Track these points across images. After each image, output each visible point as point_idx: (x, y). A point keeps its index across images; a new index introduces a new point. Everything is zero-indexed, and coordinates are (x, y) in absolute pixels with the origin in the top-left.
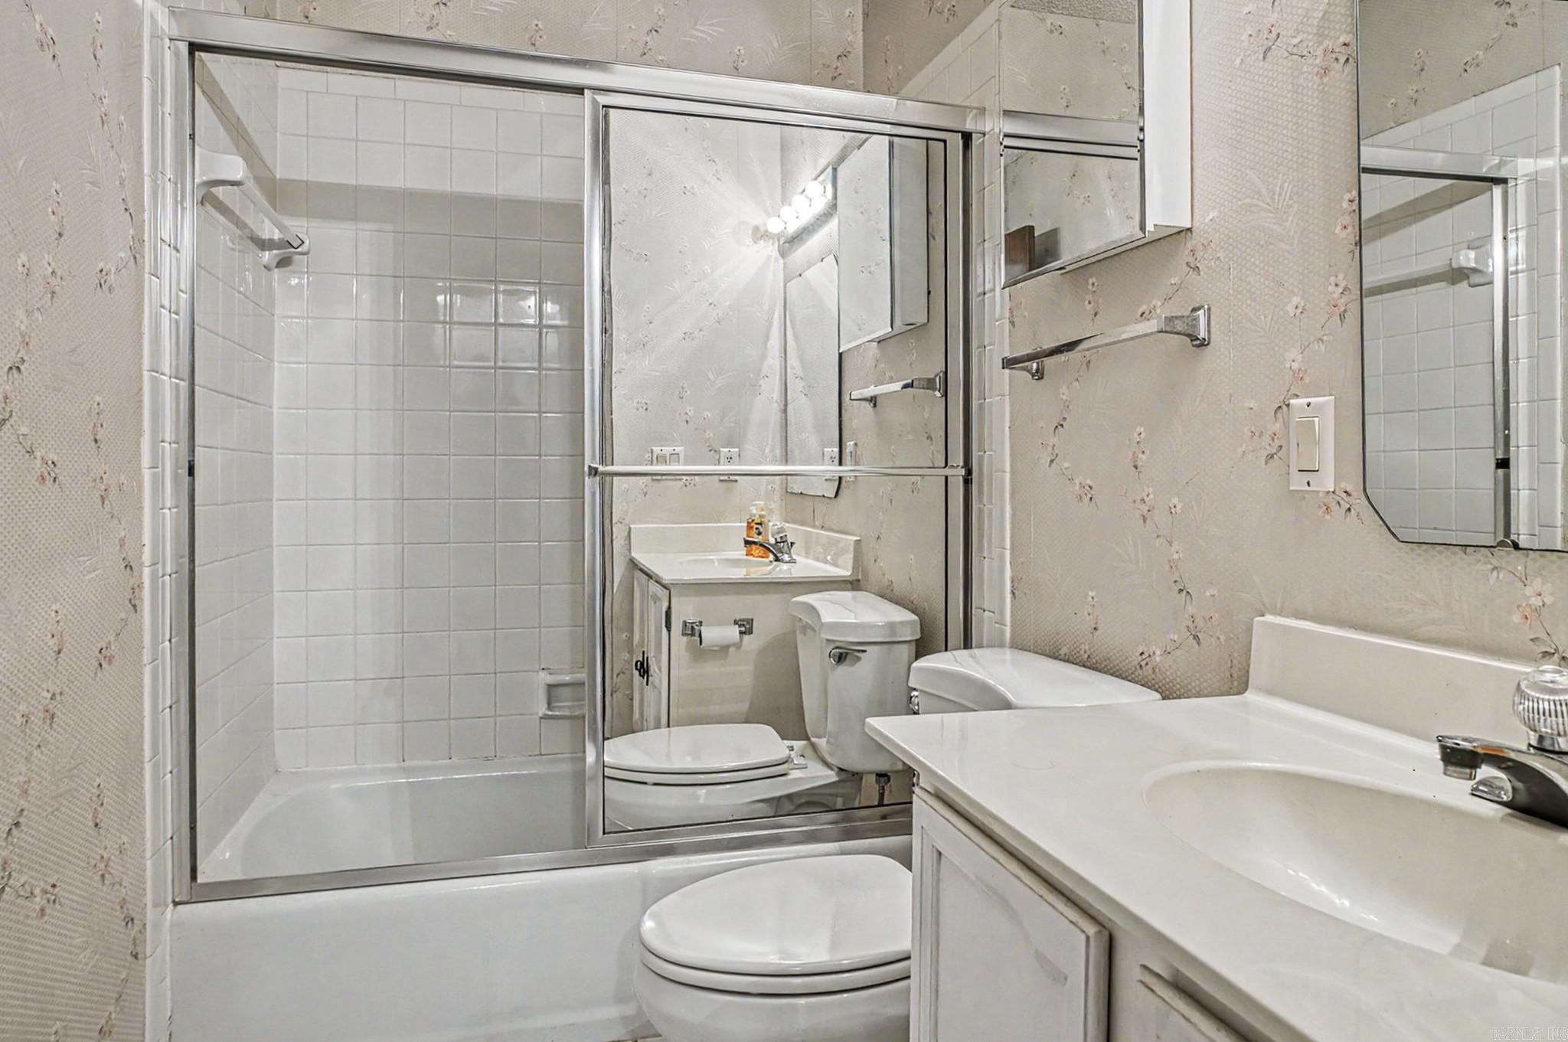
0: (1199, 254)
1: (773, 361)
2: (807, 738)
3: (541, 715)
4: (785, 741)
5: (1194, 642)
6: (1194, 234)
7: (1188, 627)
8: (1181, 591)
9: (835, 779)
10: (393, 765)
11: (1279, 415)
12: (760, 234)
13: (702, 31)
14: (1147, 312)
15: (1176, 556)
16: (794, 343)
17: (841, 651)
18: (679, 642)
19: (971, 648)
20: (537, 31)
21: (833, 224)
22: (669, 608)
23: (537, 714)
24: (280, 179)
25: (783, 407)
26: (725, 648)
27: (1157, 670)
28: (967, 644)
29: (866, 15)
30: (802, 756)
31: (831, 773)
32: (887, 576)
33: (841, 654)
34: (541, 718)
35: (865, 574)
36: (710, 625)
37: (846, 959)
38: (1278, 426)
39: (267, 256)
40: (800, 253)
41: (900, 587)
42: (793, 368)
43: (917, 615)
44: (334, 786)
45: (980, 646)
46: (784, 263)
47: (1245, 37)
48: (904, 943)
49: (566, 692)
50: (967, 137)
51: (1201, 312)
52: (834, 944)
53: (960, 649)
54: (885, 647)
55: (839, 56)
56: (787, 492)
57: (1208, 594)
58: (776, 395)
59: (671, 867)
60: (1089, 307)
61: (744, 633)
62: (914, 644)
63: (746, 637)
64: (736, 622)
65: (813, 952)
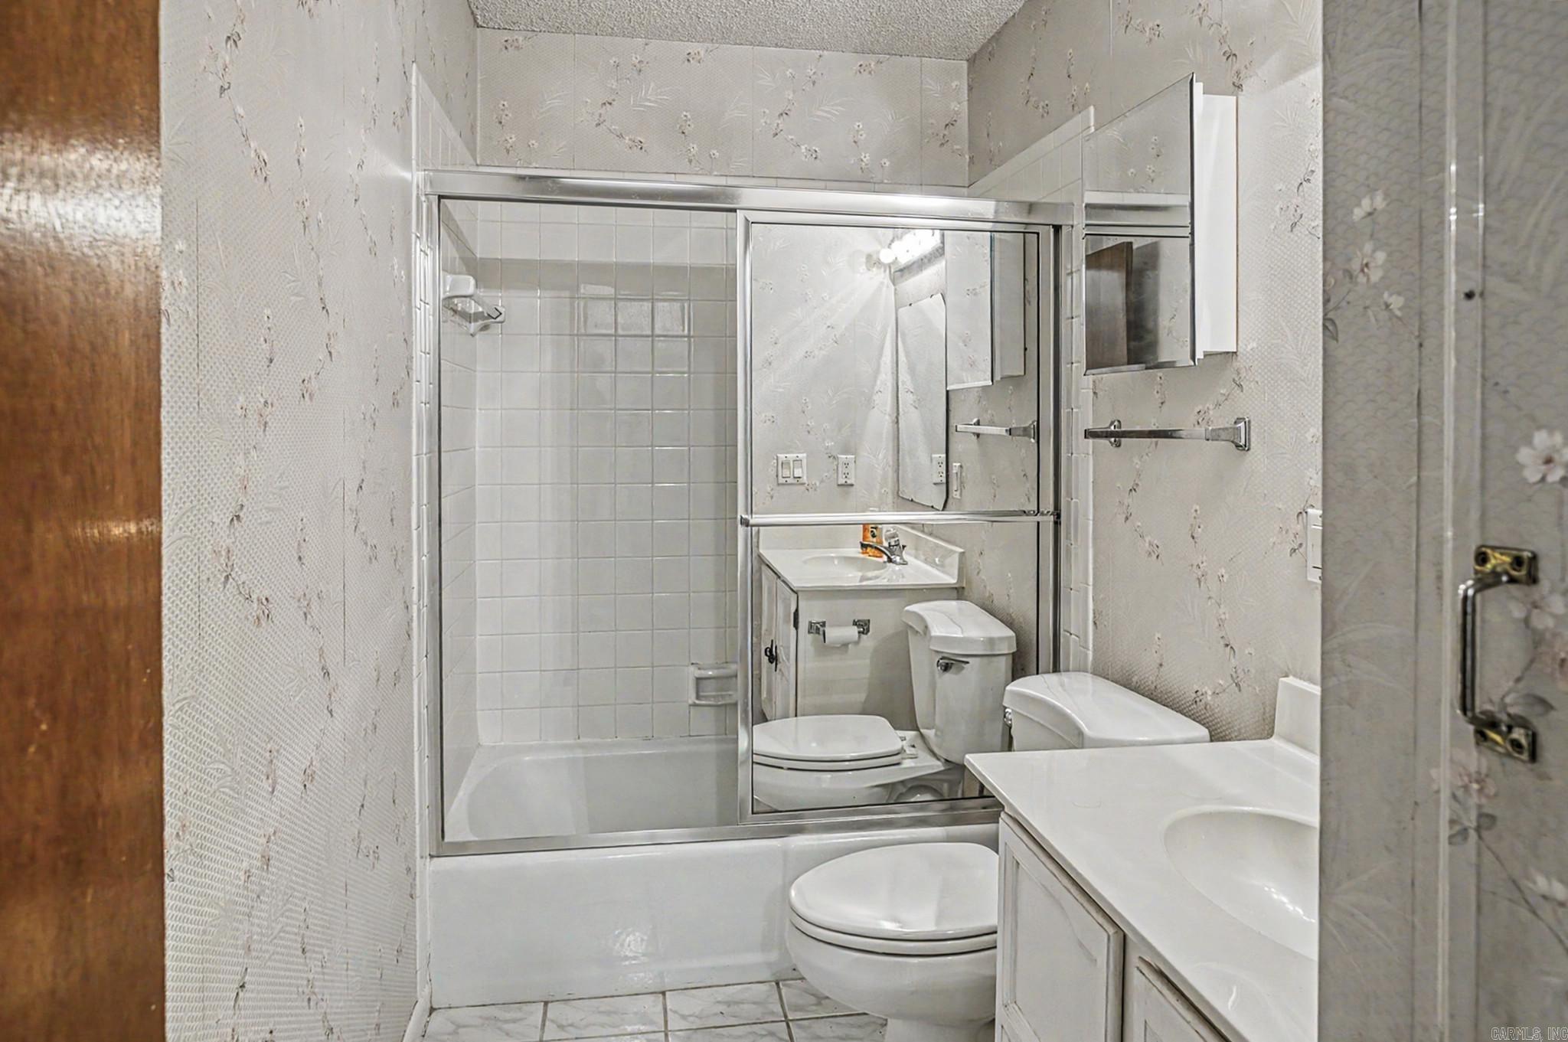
0: (1243, 375)
1: (885, 378)
2: (917, 729)
3: (690, 702)
4: (898, 732)
5: (1237, 689)
6: (1239, 358)
7: (1232, 676)
8: (1227, 645)
9: (942, 768)
10: (572, 741)
11: (1300, 517)
12: (872, 261)
13: (826, 112)
14: (1203, 412)
15: (1223, 617)
16: (904, 359)
17: (947, 661)
18: (806, 639)
19: (1059, 671)
20: (686, 121)
21: (940, 266)
22: (797, 610)
23: (687, 702)
24: (481, 259)
25: (894, 418)
26: (845, 645)
27: (1208, 707)
28: (1056, 669)
29: (970, 88)
30: (913, 746)
31: (939, 763)
32: (988, 588)
33: (947, 664)
34: (690, 705)
35: (969, 582)
36: (832, 626)
37: (950, 928)
38: (1299, 527)
39: (473, 327)
40: (911, 284)
41: (1000, 601)
42: (904, 383)
43: (1015, 632)
44: (527, 758)
45: (1068, 670)
46: (896, 290)
47: (1277, 208)
48: (992, 920)
49: (711, 684)
50: (1057, 229)
51: (1242, 424)
52: (940, 917)
53: (1049, 673)
54: (985, 660)
55: (947, 125)
56: (898, 496)
57: (1247, 652)
58: (889, 407)
59: (807, 843)
60: (1157, 396)
61: (863, 633)
62: (1010, 657)
63: (864, 637)
64: (855, 623)
65: (922, 921)
